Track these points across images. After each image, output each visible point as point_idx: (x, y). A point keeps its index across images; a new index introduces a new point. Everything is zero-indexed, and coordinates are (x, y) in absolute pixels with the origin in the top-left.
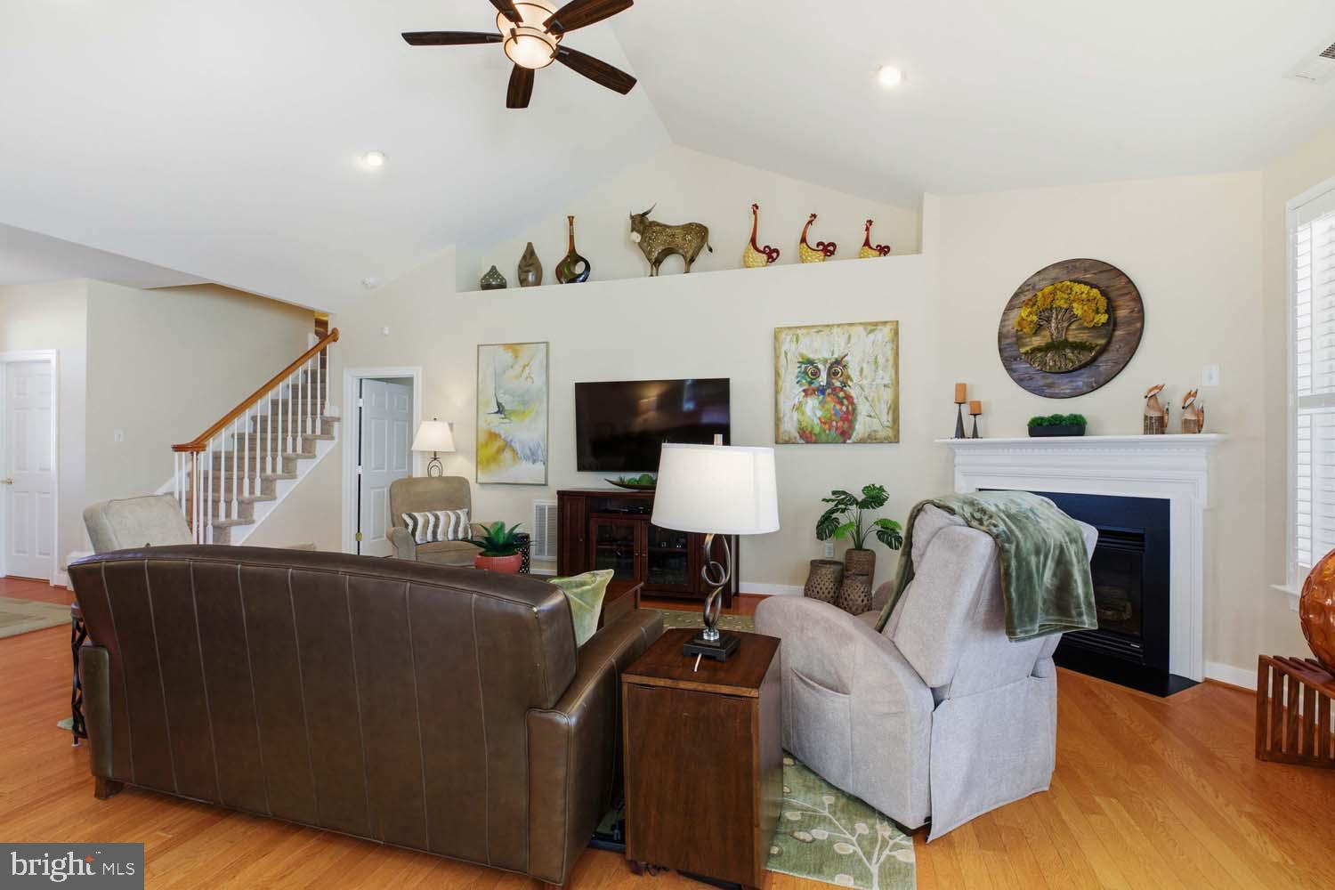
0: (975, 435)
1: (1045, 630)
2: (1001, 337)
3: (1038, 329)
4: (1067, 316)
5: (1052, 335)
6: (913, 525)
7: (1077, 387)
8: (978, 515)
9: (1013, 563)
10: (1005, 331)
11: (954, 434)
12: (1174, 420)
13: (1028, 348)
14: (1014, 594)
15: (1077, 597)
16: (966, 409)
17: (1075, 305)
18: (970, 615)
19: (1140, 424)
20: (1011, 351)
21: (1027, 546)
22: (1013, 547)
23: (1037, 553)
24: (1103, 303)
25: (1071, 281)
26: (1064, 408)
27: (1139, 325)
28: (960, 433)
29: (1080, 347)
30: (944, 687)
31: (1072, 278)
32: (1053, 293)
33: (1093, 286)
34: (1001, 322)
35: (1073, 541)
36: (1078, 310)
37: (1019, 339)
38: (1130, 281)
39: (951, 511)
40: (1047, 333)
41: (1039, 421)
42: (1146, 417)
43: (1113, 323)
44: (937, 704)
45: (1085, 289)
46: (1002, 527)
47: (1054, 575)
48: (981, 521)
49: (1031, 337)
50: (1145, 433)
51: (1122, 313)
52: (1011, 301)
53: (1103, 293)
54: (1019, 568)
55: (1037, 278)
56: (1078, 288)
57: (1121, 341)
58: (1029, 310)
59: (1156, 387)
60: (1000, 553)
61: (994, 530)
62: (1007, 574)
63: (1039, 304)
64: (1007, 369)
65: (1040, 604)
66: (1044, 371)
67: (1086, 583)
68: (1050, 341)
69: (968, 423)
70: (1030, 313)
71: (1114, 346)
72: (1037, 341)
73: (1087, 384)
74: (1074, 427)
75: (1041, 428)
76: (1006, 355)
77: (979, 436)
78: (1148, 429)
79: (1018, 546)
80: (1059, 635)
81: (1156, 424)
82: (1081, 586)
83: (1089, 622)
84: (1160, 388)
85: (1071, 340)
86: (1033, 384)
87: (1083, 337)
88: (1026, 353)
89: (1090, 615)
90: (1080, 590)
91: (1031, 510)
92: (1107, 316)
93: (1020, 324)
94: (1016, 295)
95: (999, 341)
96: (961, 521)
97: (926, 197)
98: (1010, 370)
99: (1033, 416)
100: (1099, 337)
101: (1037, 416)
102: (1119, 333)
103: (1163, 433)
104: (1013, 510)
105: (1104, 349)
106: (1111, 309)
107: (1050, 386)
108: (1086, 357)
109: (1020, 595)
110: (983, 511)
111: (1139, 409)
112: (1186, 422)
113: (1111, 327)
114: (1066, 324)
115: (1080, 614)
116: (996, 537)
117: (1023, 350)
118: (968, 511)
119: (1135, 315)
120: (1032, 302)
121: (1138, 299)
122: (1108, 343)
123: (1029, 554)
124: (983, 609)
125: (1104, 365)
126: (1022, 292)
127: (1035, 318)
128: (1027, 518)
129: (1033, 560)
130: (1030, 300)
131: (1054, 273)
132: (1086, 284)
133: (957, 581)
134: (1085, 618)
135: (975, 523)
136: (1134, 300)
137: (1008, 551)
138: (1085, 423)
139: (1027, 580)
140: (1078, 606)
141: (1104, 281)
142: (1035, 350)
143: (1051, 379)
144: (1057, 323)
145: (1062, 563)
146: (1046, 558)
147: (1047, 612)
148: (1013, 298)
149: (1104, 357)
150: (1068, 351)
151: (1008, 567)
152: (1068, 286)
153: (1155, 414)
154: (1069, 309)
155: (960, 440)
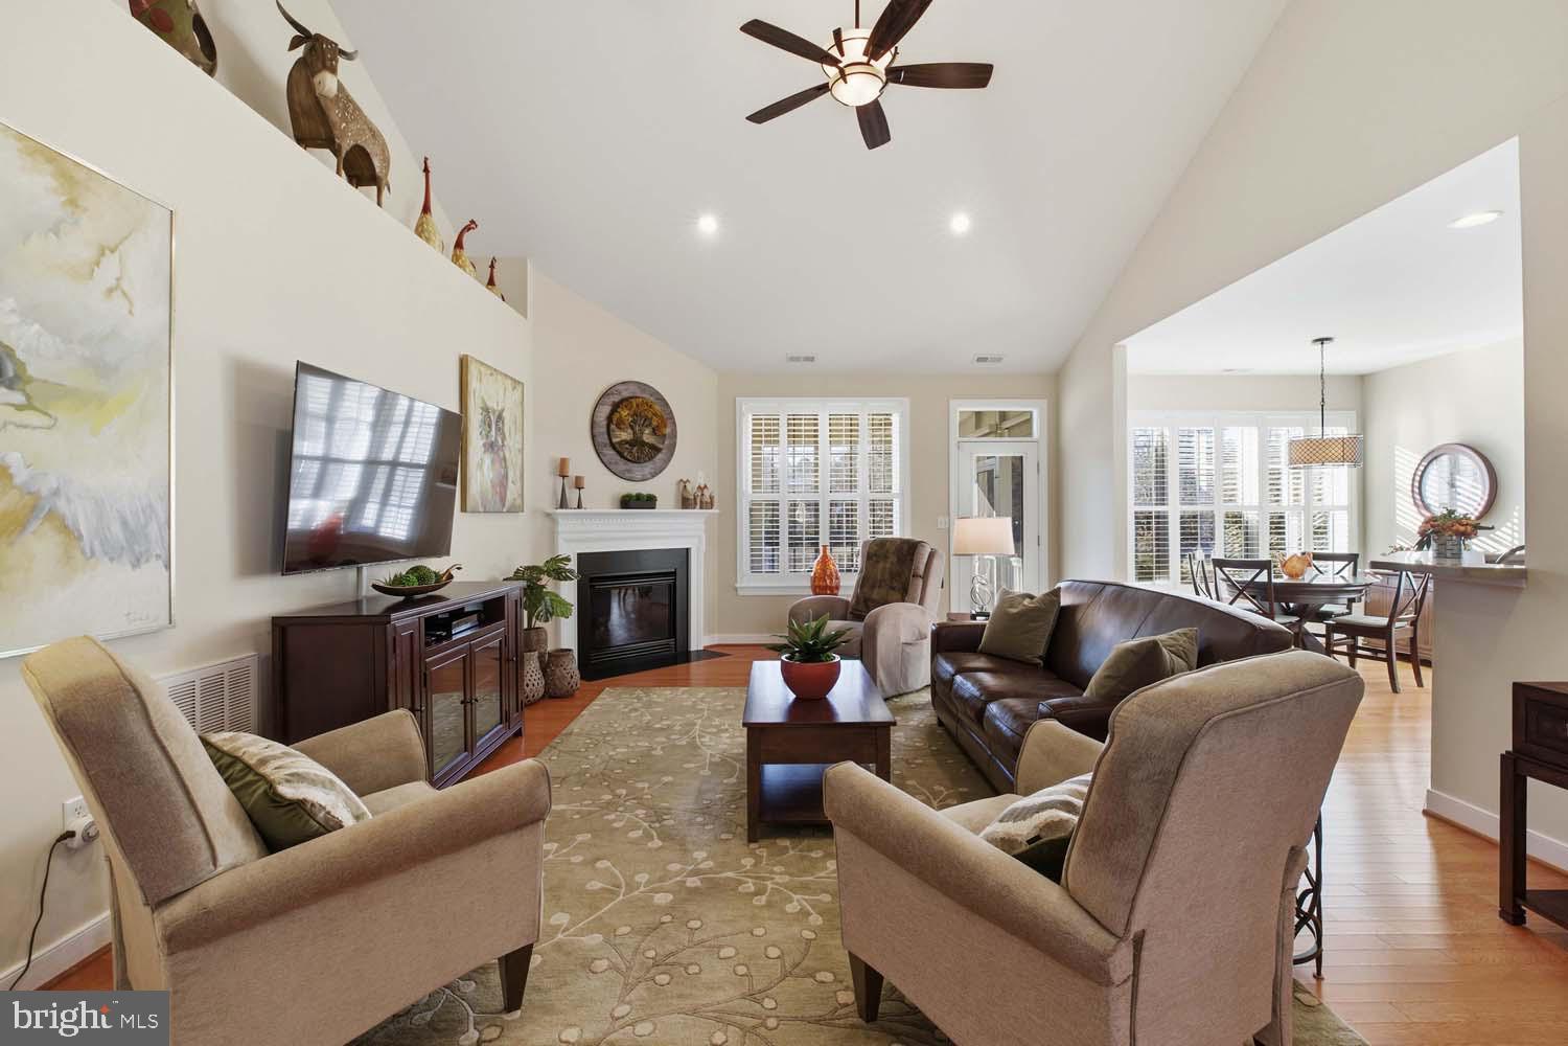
0: (578, 506)
3: (628, 427)
5: (635, 434)
7: (646, 474)
11: (557, 505)
16: (568, 483)
19: (678, 503)
27: (674, 439)
28: (563, 504)
29: (652, 447)
40: (630, 431)
41: (624, 498)
42: (684, 499)
49: (621, 431)
50: (683, 508)
51: (668, 429)
57: (667, 448)
64: (597, 455)
66: (627, 459)
68: (633, 438)
71: (664, 449)
72: (624, 436)
74: (648, 502)
75: (627, 502)
77: (583, 507)
78: (685, 506)
81: (685, 503)
85: (645, 440)
86: (618, 470)
99: (620, 493)
100: (660, 442)
101: (623, 493)
102: (667, 442)
105: (659, 450)
106: (665, 426)
107: (628, 471)
108: (651, 452)
111: (676, 492)
113: (665, 437)
114: (644, 429)
119: (674, 433)
122: (661, 445)
125: (660, 460)
127: (631, 418)
138: (655, 499)
142: (624, 442)
143: (629, 467)
149: (660, 455)
150: (646, 448)
153: (690, 497)
155: (564, 511)
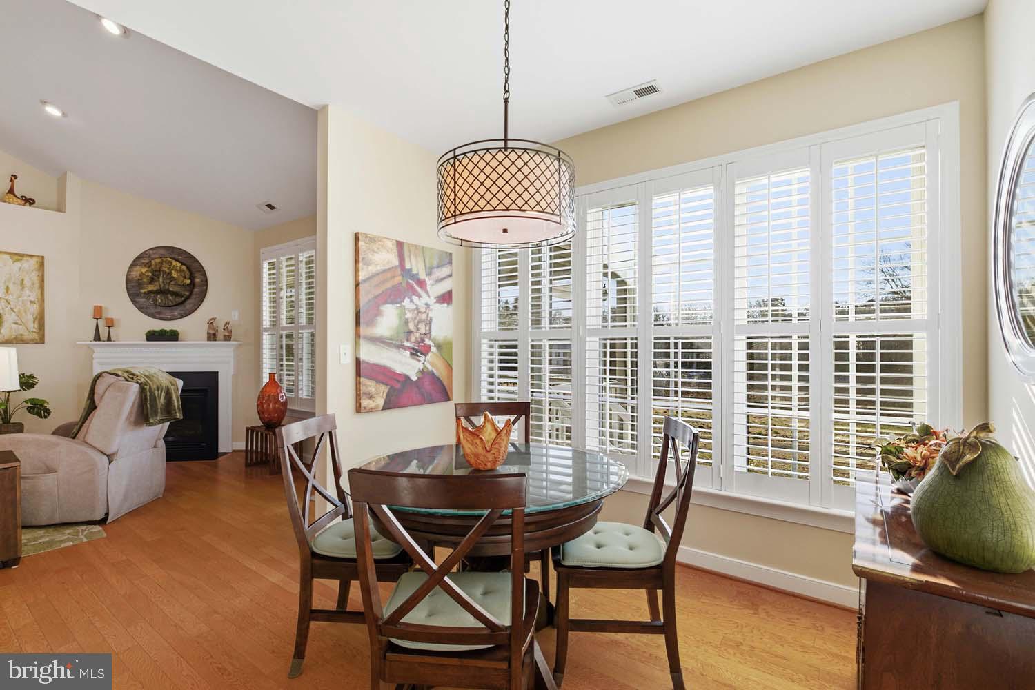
0: (109, 339)
1: (162, 421)
2: (128, 281)
3: (152, 281)
4: (169, 277)
5: (160, 285)
6: (95, 384)
7: (174, 315)
8: (131, 376)
9: (148, 394)
10: (130, 277)
11: (93, 338)
12: (221, 334)
13: (146, 290)
14: (148, 405)
15: (174, 406)
16: (101, 323)
17: (173, 272)
18: (127, 419)
19: (205, 336)
20: (134, 289)
21: (154, 387)
22: (148, 387)
23: (158, 390)
24: (188, 274)
25: (171, 258)
26: (167, 326)
27: (205, 288)
28: (97, 337)
29: (176, 294)
30: (113, 454)
31: (173, 256)
32: (161, 263)
33: (183, 264)
34: (128, 272)
35: (172, 385)
36: (175, 275)
37: (140, 284)
38: (201, 266)
39: (118, 376)
40: (157, 283)
41: (153, 332)
42: (208, 333)
43: (192, 285)
44: (110, 463)
45: (179, 264)
46: (143, 380)
47: (165, 398)
48: (133, 378)
49: (147, 284)
50: (208, 340)
51: (197, 280)
52: (134, 261)
53: (188, 268)
54: (151, 395)
55: (151, 252)
56: (175, 263)
57: (196, 294)
58: (146, 269)
59: (212, 319)
60: (142, 390)
61: (140, 381)
62: (146, 399)
63: (153, 267)
64: (132, 301)
65: (159, 410)
66: (155, 304)
67: (178, 401)
68: (159, 288)
69: (104, 332)
70: (147, 271)
71: (193, 297)
72: (151, 288)
73: (180, 314)
74: (173, 336)
75: (153, 336)
76: (131, 292)
77: (112, 339)
78: (209, 339)
79: (150, 387)
80: (169, 423)
81: (212, 337)
82: (176, 402)
83: (179, 416)
84: (214, 319)
85: (171, 289)
86: (149, 311)
87: (177, 289)
88: (145, 293)
89: (180, 414)
90: (176, 404)
91: (155, 373)
92: (189, 281)
93: (140, 276)
94: (138, 258)
95: (127, 283)
96: (123, 379)
97: (69, 174)
98: (134, 301)
99: (149, 329)
100: (187, 291)
101: (152, 329)
102: (196, 290)
103: (215, 340)
104: (147, 374)
105: (188, 298)
106: (192, 278)
107: (159, 313)
108: (179, 300)
109: (151, 406)
110: (133, 375)
111: (204, 329)
112: (225, 336)
113: (192, 286)
114: (168, 281)
115: (176, 413)
116: (140, 384)
117: (143, 291)
118: (126, 375)
119: (203, 282)
120: (149, 265)
121: (205, 275)
122: (191, 294)
123: (155, 390)
124: (133, 416)
125: (188, 305)
126: (143, 257)
127: (150, 274)
128: (153, 376)
129: (156, 392)
130: (147, 263)
131: (162, 252)
132: (180, 262)
133: (122, 404)
134: (178, 414)
135: (130, 379)
136: (202, 275)
137: (145, 389)
138: (178, 334)
139: (154, 399)
140: (175, 410)
141: (188, 262)
142: (150, 292)
143: (159, 310)
144: (163, 279)
145: (168, 394)
146: (161, 391)
147: (162, 413)
148: (137, 258)
149: (188, 301)
150: (169, 295)
151: (146, 396)
152: (169, 261)
153: (212, 332)
154: (170, 273)
155: (98, 342)
